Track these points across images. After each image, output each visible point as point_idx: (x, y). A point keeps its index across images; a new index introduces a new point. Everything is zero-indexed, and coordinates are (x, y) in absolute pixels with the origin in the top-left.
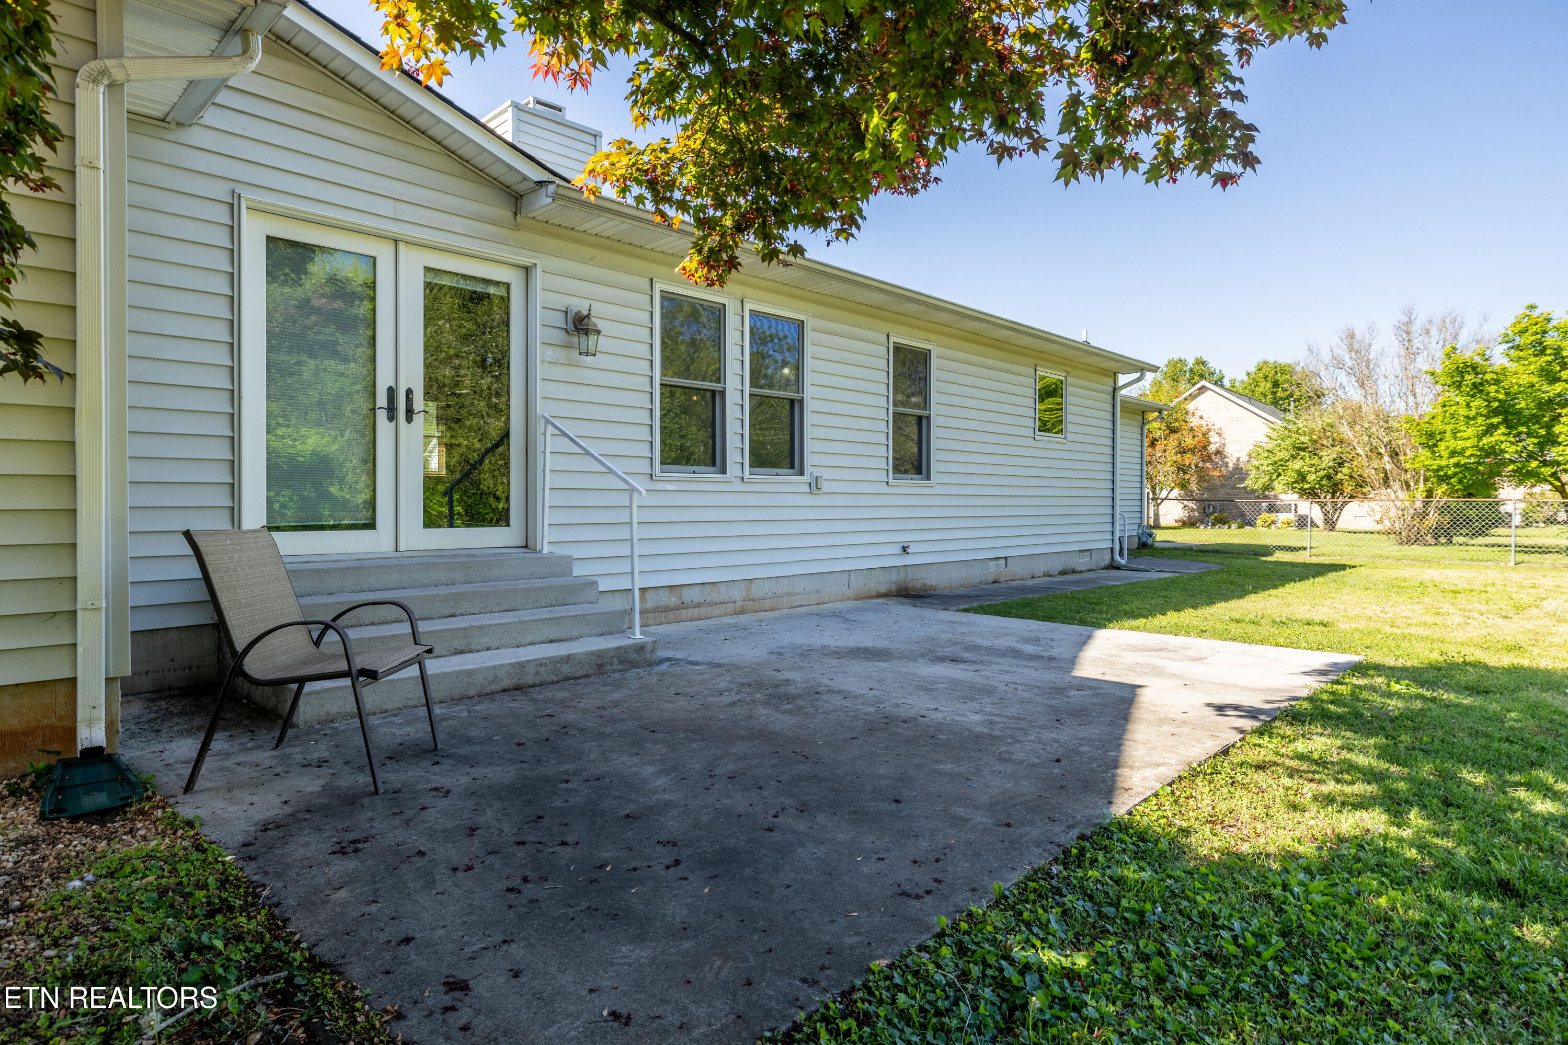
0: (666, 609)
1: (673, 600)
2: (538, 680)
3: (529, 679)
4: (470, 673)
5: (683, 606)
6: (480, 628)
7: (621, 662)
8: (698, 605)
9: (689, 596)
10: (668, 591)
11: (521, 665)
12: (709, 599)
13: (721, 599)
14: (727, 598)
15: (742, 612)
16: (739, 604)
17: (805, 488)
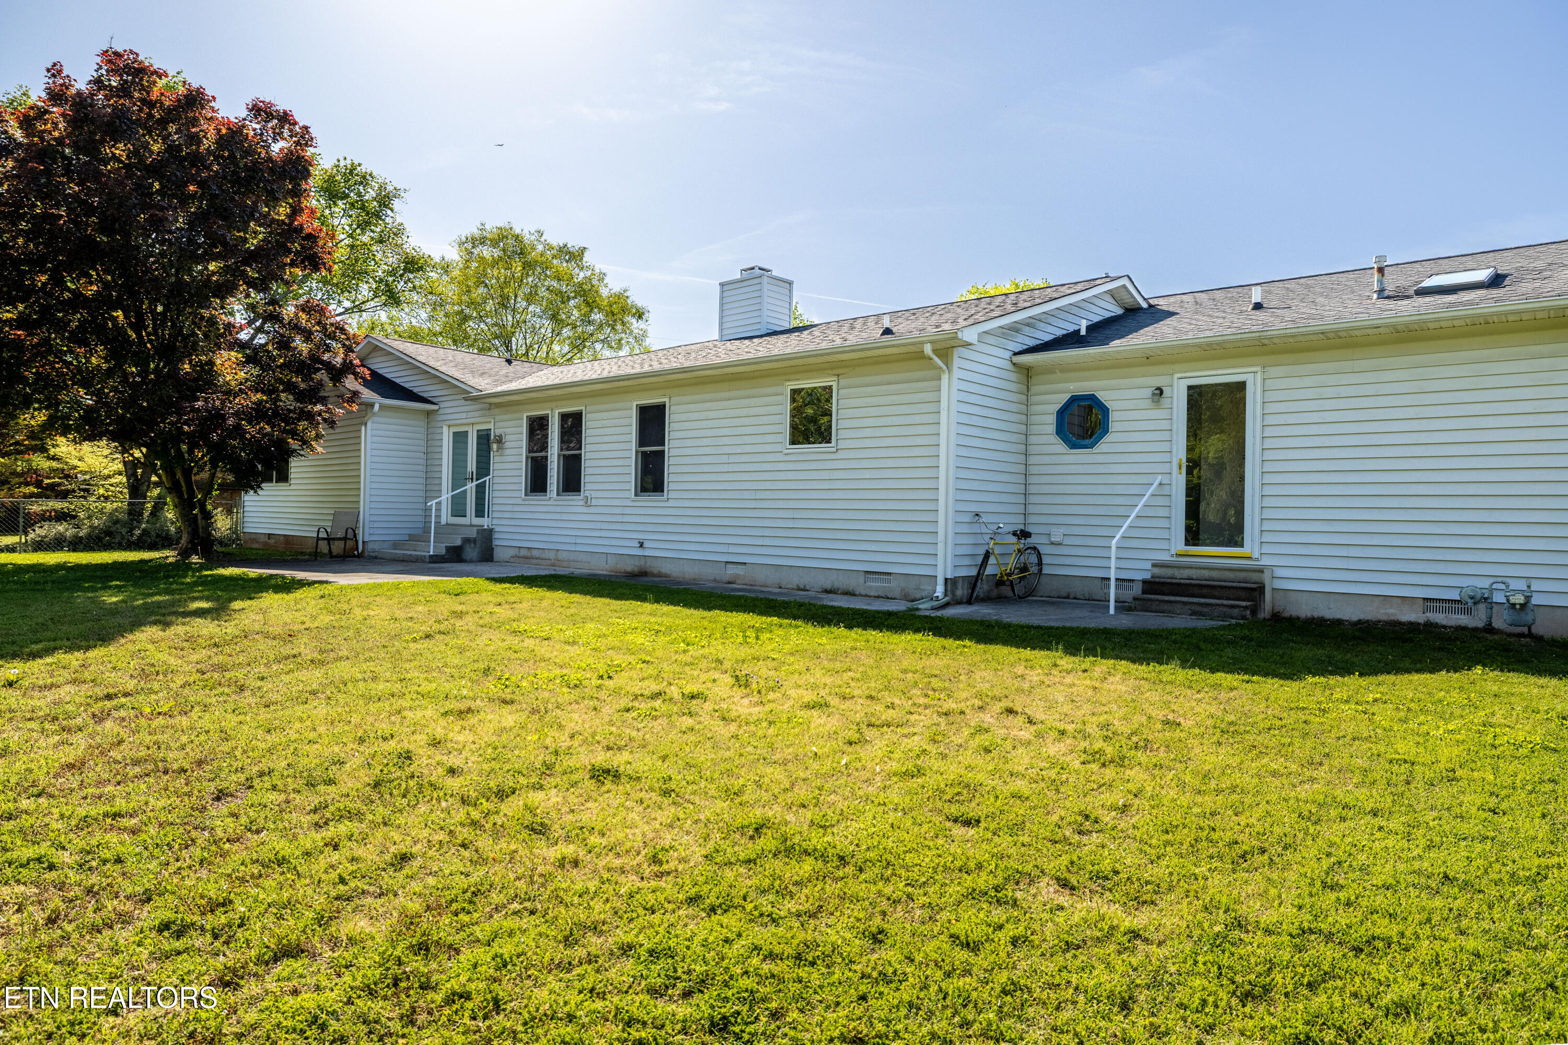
16: (553, 561)
17: (582, 503)
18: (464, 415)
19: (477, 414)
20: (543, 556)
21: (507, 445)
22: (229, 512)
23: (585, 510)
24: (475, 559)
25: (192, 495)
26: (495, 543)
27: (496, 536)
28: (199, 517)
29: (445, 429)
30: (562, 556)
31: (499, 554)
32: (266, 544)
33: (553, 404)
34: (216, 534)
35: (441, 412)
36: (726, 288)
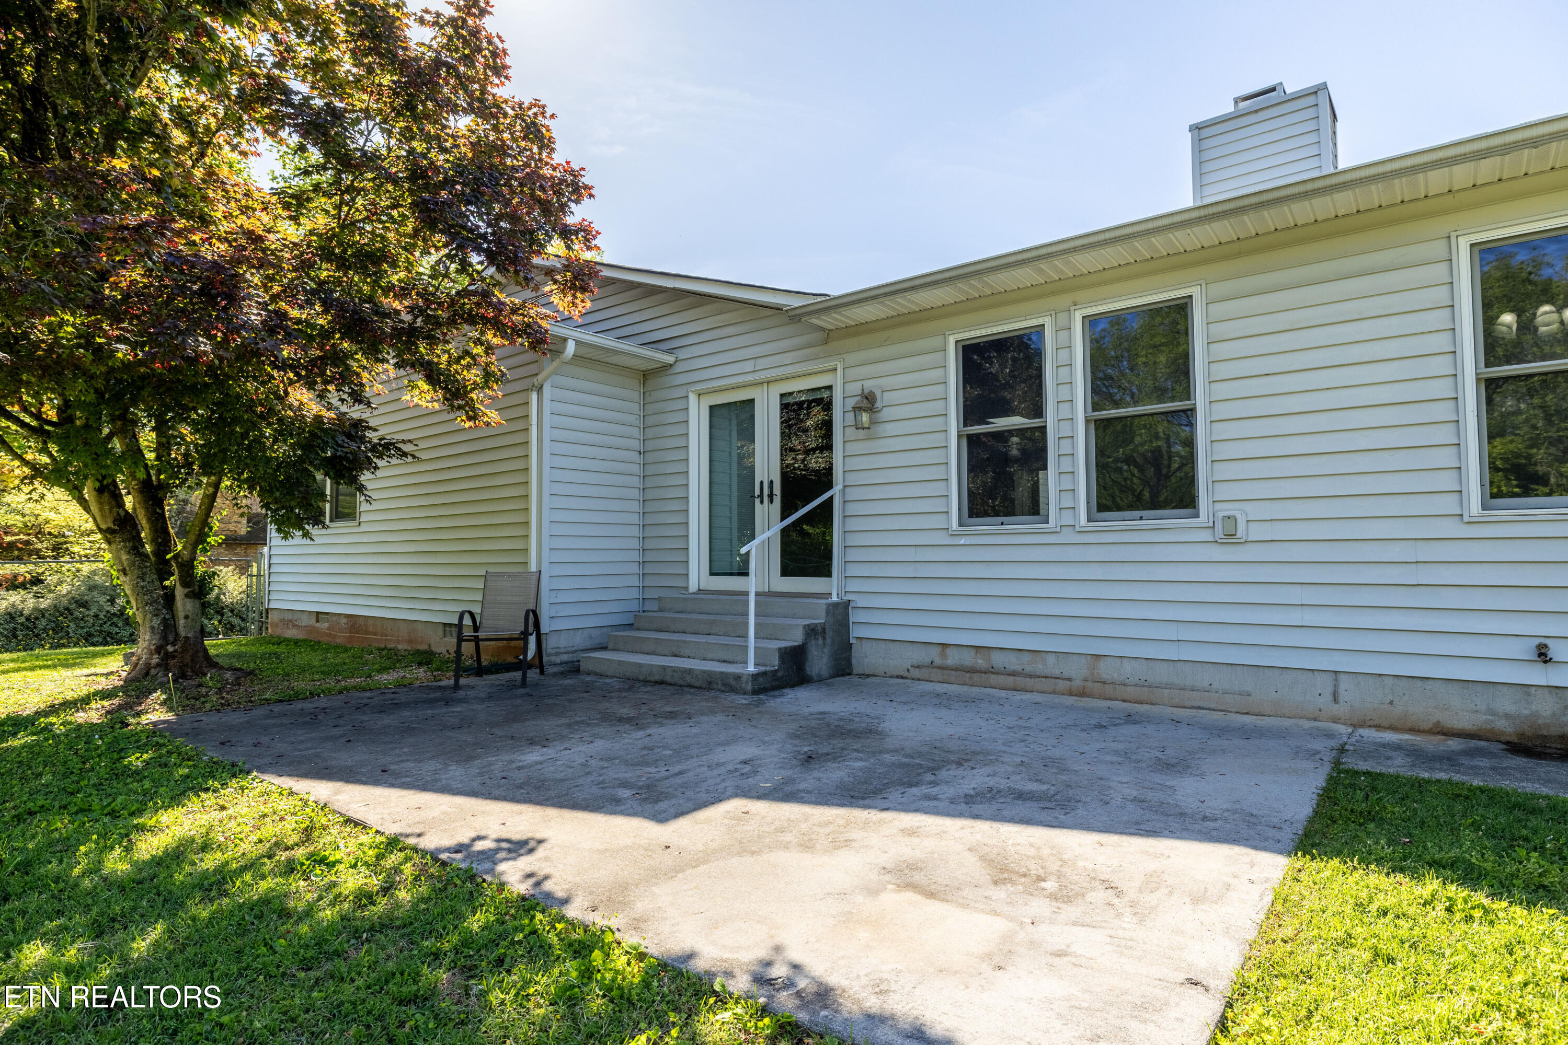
0: (972, 670)
1: (980, 662)
2: (673, 681)
3: (668, 679)
4: (640, 665)
5: (992, 671)
6: (685, 642)
7: (724, 685)
8: (1013, 674)
9: (998, 660)
10: (973, 652)
11: (664, 668)
12: (1029, 669)
13: (1047, 672)
14: (1056, 672)
15: (1082, 694)
16: (1078, 683)
17: (1206, 535)
18: (749, 366)
19: (788, 358)
20: (1039, 668)
21: (886, 414)
22: (243, 569)
23: (1218, 553)
24: (825, 673)
25: (162, 540)
26: (855, 632)
27: (854, 617)
28: (179, 592)
29: (693, 398)
30: (1106, 670)
31: (863, 657)
32: (310, 629)
33: (1063, 301)
34: (226, 600)
35: (679, 368)
36: (1206, 133)
